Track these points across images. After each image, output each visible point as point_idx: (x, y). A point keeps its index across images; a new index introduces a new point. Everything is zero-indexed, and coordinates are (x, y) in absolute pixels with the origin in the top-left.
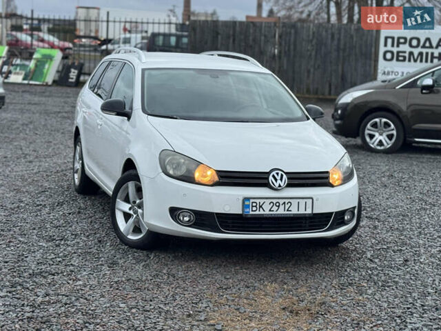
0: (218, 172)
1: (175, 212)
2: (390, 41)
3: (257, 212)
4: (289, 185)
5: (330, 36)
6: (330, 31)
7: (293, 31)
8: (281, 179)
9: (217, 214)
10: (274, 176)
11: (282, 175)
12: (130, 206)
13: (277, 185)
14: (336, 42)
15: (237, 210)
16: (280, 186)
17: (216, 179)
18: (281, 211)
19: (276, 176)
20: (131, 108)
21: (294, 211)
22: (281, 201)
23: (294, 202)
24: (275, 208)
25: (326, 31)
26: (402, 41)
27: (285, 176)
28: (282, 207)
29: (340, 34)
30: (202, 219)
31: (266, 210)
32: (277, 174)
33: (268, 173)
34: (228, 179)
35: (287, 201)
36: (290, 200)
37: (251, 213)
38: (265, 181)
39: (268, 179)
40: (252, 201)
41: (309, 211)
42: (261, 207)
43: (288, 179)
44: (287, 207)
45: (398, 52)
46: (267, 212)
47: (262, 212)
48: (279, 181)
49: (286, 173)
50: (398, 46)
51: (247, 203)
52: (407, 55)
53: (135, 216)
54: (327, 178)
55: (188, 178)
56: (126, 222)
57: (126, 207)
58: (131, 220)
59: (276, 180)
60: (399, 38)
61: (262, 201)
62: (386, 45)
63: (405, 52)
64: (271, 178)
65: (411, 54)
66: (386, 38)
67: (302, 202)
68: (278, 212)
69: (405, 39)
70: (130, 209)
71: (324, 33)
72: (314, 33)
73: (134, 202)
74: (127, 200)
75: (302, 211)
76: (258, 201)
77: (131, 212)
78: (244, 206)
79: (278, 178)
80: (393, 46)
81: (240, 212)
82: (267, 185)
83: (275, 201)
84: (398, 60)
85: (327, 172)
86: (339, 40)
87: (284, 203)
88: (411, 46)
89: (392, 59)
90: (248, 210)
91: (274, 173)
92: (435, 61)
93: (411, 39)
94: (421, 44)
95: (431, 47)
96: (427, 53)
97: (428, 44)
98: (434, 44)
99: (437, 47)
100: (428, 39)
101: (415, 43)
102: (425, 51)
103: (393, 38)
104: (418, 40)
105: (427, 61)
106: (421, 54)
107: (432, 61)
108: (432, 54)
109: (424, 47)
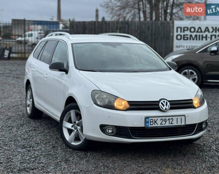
0: (129, 102)
1: (103, 128)
2: (179, 29)
3: (153, 126)
4: (171, 108)
5: (147, 28)
6: (147, 25)
7: (127, 26)
8: (167, 105)
9: (130, 127)
10: (162, 103)
11: (167, 103)
12: (72, 125)
13: (164, 108)
14: (150, 31)
15: (141, 124)
16: (166, 109)
17: (128, 106)
18: (167, 124)
19: (163, 103)
20: (68, 66)
21: (175, 124)
22: (167, 118)
23: (175, 118)
24: (164, 123)
25: (145, 25)
26: (186, 29)
27: (168, 103)
28: (168, 122)
29: (152, 26)
30: (120, 131)
31: (159, 124)
32: (164, 102)
33: (158, 102)
34: (135, 106)
35: (170, 118)
36: (172, 117)
37: (150, 126)
38: (157, 107)
39: (158, 105)
40: (150, 118)
41: (183, 123)
42: (155, 122)
43: (170, 104)
44: (171, 121)
45: (184, 35)
46: (159, 125)
47: (156, 125)
48: (165, 106)
49: (169, 101)
50: (184, 32)
51: (147, 120)
52: (189, 36)
53: (75, 131)
54: (192, 103)
55: (110, 107)
56: (70, 135)
57: (69, 126)
58: (73, 134)
59: (163, 105)
60: (184, 28)
61: (156, 119)
62: (177, 31)
63: (187, 35)
64: (160, 104)
65: (191, 36)
66: (177, 28)
67: (179, 118)
68: (166, 125)
69: (188, 28)
70: (72, 126)
71: (144, 26)
72: (138, 26)
73: (75, 122)
74: (70, 121)
75: (179, 124)
76: (153, 119)
77: (73, 128)
78: (146, 122)
79: (165, 104)
80: (181, 32)
81: (143, 126)
82: (158, 109)
83: (163, 118)
84: (184, 39)
85: (192, 100)
86: (152, 29)
87: (169, 119)
88: (191, 32)
89: (181, 39)
90: (148, 124)
91: (162, 101)
92: (204, 39)
93: (191, 28)
94: (196, 30)
95: (201, 32)
96: (199, 36)
97: (199, 30)
98: (203, 30)
99: (205, 32)
100: (200, 28)
101: (192, 30)
102: (198, 34)
103: (181, 28)
104: (194, 28)
105: (199, 39)
106: (196, 36)
107: (202, 39)
108: (202, 35)
109: (198, 32)
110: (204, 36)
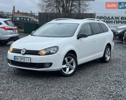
4: (25, 54)
9: (10, 60)
18: (23, 61)
21: (26, 61)
22: (23, 58)
23: (26, 58)
24: (21, 60)
26: (102, 18)
28: (23, 60)
33: (21, 50)
35: (24, 58)
37: (16, 60)
38: (20, 52)
41: (30, 62)
42: (18, 59)
44: (24, 60)
46: (19, 61)
47: (18, 61)
50: (100, 19)
51: (15, 57)
60: (101, 17)
61: (18, 57)
66: (97, 17)
67: (28, 59)
69: (102, 17)
75: (28, 62)
76: (17, 57)
81: (13, 60)
83: (21, 58)
88: (104, 19)
92: (111, 23)
93: (104, 17)
94: (107, 18)
95: (110, 19)
96: (109, 21)
97: (109, 18)
98: (110, 18)
99: (111, 19)
100: (109, 17)
101: (105, 18)
102: (108, 20)
103: (99, 17)
104: (106, 17)
105: (108, 23)
106: (107, 21)
107: (110, 23)
108: (110, 21)
109: (108, 19)
110: (111, 21)
